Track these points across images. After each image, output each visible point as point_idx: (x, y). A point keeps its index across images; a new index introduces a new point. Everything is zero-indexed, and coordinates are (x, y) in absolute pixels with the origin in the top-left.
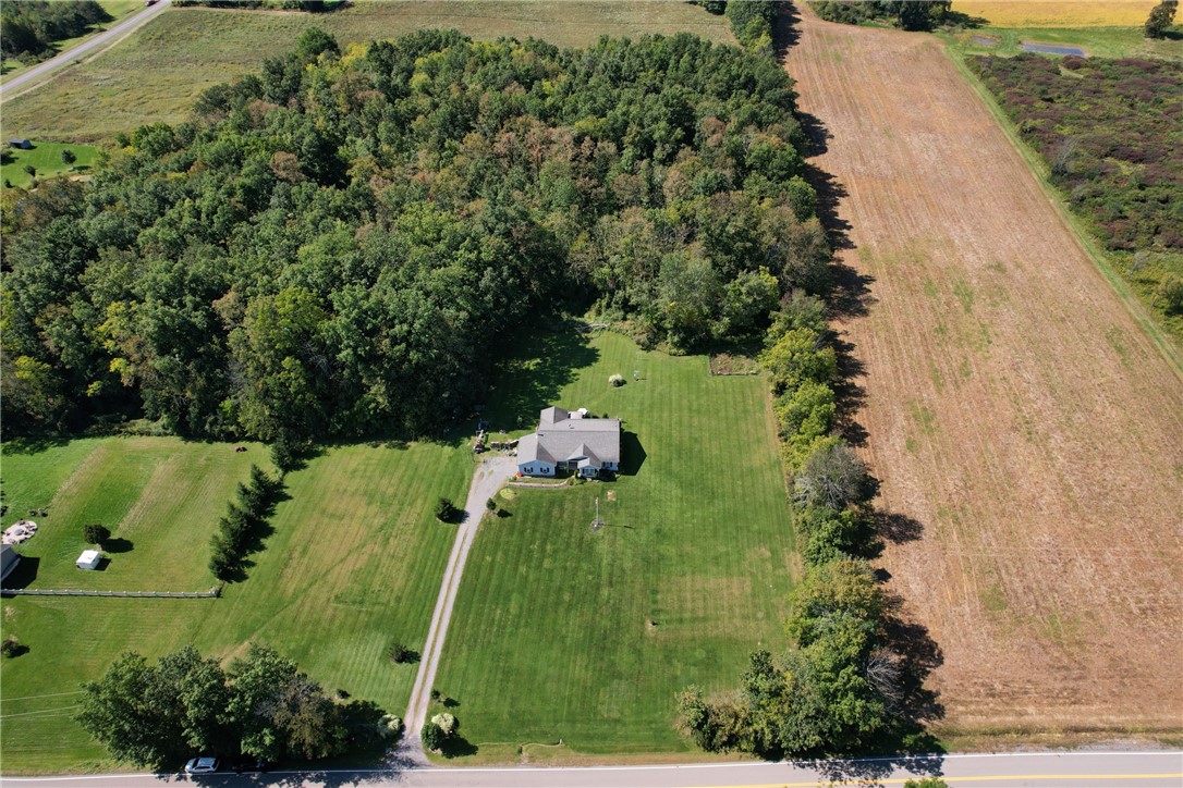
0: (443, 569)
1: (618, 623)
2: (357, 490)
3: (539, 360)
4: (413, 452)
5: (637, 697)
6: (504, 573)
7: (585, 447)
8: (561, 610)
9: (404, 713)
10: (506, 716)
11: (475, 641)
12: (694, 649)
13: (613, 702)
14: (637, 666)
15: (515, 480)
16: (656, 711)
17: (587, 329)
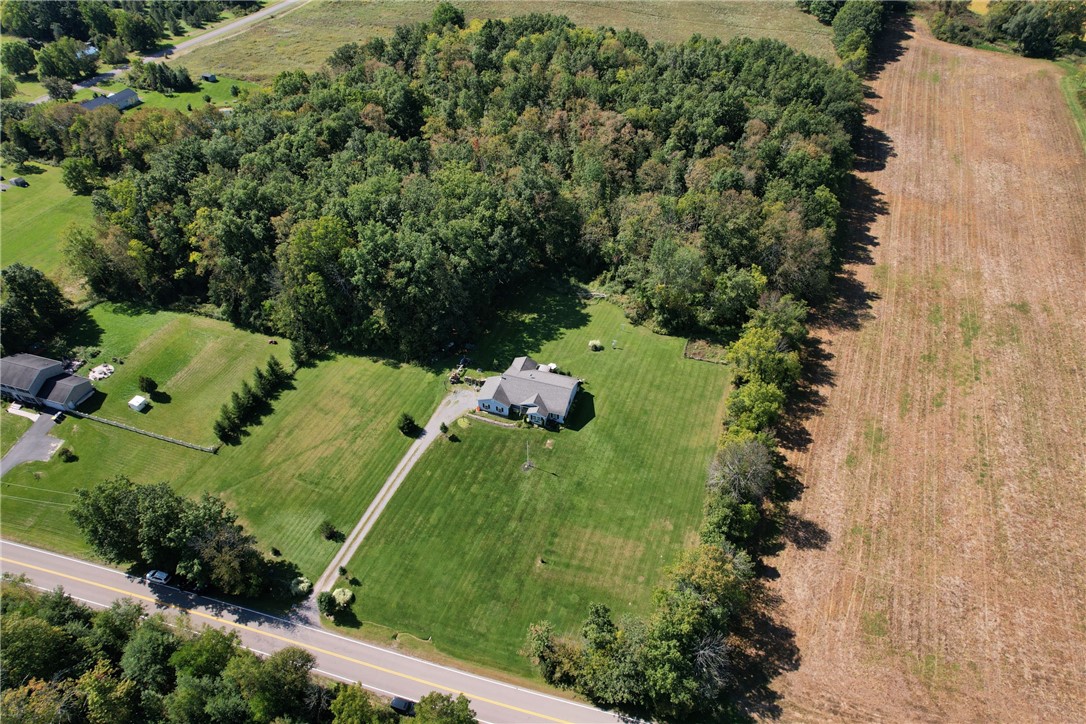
0: (389, 473)
1: (514, 554)
2: (347, 393)
3: (535, 316)
4: (402, 372)
5: (506, 620)
6: (436, 488)
7: (538, 397)
8: (471, 531)
9: (317, 580)
10: (394, 605)
11: (393, 538)
12: (570, 593)
13: (485, 618)
14: (516, 594)
15: (474, 412)
16: (518, 636)
17: (588, 296)
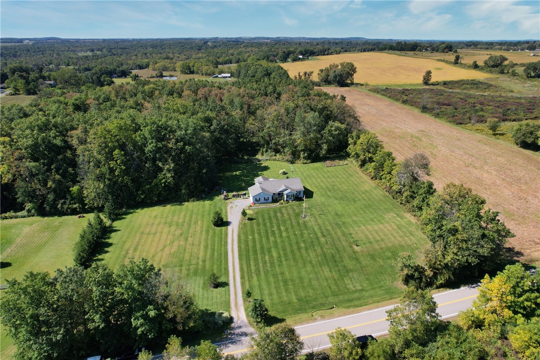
0: (226, 245)
1: (338, 250)
2: (160, 223)
3: (240, 172)
4: (187, 207)
5: (367, 278)
6: (262, 242)
7: (286, 186)
8: (303, 251)
10: (295, 301)
11: (259, 271)
12: (384, 253)
13: (353, 283)
14: (358, 265)
15: (252, 206)
16: (380, 282)
